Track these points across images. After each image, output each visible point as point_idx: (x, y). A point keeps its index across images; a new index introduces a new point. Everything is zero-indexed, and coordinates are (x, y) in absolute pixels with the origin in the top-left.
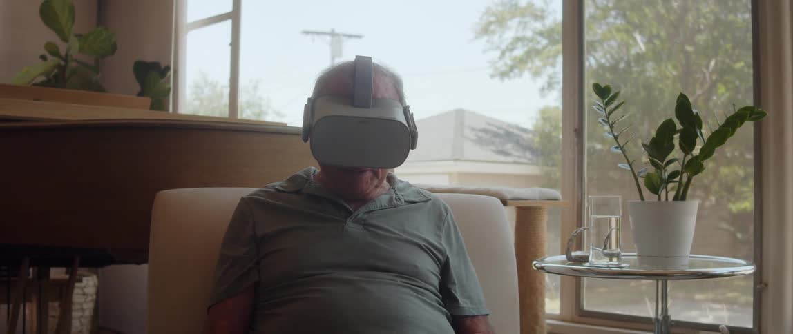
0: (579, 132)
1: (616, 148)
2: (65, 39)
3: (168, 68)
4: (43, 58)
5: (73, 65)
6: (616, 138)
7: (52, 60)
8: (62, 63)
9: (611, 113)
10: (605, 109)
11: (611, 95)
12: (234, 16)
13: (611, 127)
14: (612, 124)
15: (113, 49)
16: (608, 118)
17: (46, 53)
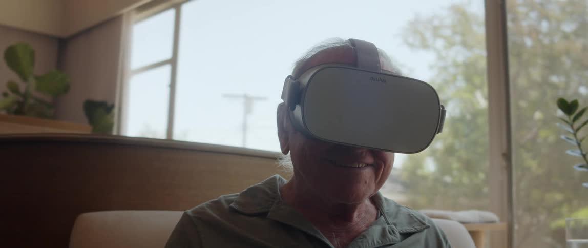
0: (507, 156)
1: (581, 166)
2: (25, 79)
3: (112, 106)
4: (5, 95)
5: (31, 101)
6: (584, 156)
7: (13, 97)
8: (21, 99)
9: (578, 129)
10: (572, 126)
11: (577, 111)
12: (173, 62)
13: (579, 145)
14: (581, 141)
15: (66, 89)
16: (575, 135)
17: (8, 91)
